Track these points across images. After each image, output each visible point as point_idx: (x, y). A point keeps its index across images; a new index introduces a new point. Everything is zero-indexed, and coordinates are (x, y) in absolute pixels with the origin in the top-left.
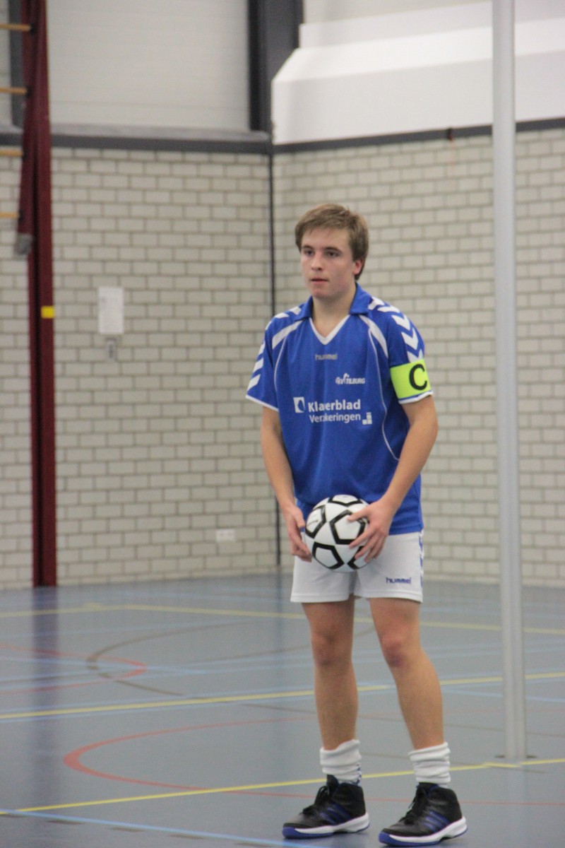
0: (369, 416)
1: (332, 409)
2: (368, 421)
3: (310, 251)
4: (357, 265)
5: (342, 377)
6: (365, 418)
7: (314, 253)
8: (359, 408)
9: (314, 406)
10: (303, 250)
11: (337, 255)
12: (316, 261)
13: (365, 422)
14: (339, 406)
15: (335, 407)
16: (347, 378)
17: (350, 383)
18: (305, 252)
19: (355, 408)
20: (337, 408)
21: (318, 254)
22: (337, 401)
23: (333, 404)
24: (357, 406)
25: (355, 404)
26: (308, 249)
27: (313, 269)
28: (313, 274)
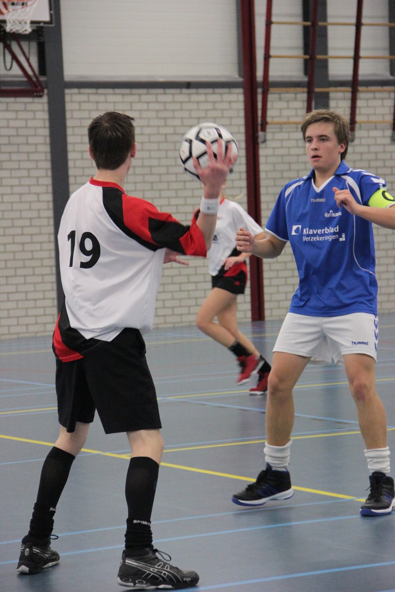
0: (344, 236)
1: (323, 233)
2: (343, 239)
3: (310, 140)
4: (342, 147)
5: (329, 213)
6: (341, 237)
7: (313, 140)
8: (338, 231)
9: (306, 231)
10: (306, 140)
11: (327, 140)
12: (314, 145)
13: (341, 239)
14: (327, 231)
15: (324, 231)
16: (331, 213)
17: (334, 216)
18: (308, 141)
19: (335, 231)
20: (326, 232)
21: (315, 140)
22: (326, 228)
23: (323, 230)
24: (336, 229)
25: (335, 228)
26: (309, 139)
27: (312, 150)
28: (313, 153)
